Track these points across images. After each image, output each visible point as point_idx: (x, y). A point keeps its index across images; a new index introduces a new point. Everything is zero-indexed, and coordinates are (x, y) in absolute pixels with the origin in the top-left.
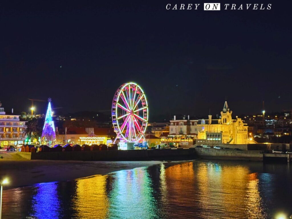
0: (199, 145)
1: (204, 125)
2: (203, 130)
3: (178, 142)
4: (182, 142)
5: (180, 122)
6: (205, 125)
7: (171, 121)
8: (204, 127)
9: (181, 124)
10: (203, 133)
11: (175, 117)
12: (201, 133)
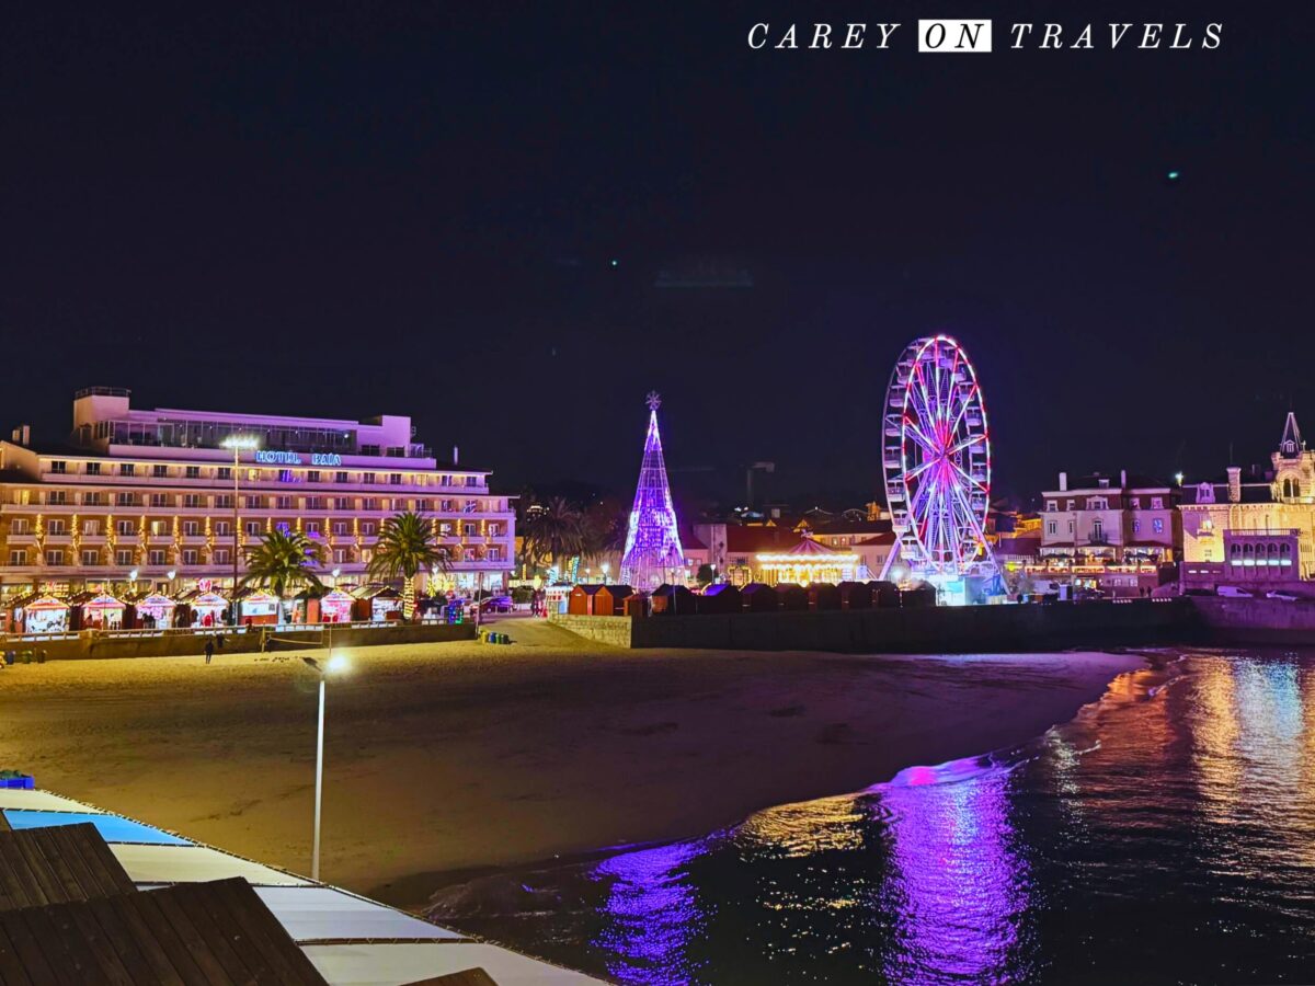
0: (1197, 587)
1: (1209, 507)
2: (1207, 525)
3: (1095, 576)
4: (1108, 573)
5: (1090, 496)
6: (1216, 506)
7: (1045, 494)
8: (1211, 514)
9: (1099, 503)
10: (1207, 538)
11: (1063, 477)
12: (1200, 538)
